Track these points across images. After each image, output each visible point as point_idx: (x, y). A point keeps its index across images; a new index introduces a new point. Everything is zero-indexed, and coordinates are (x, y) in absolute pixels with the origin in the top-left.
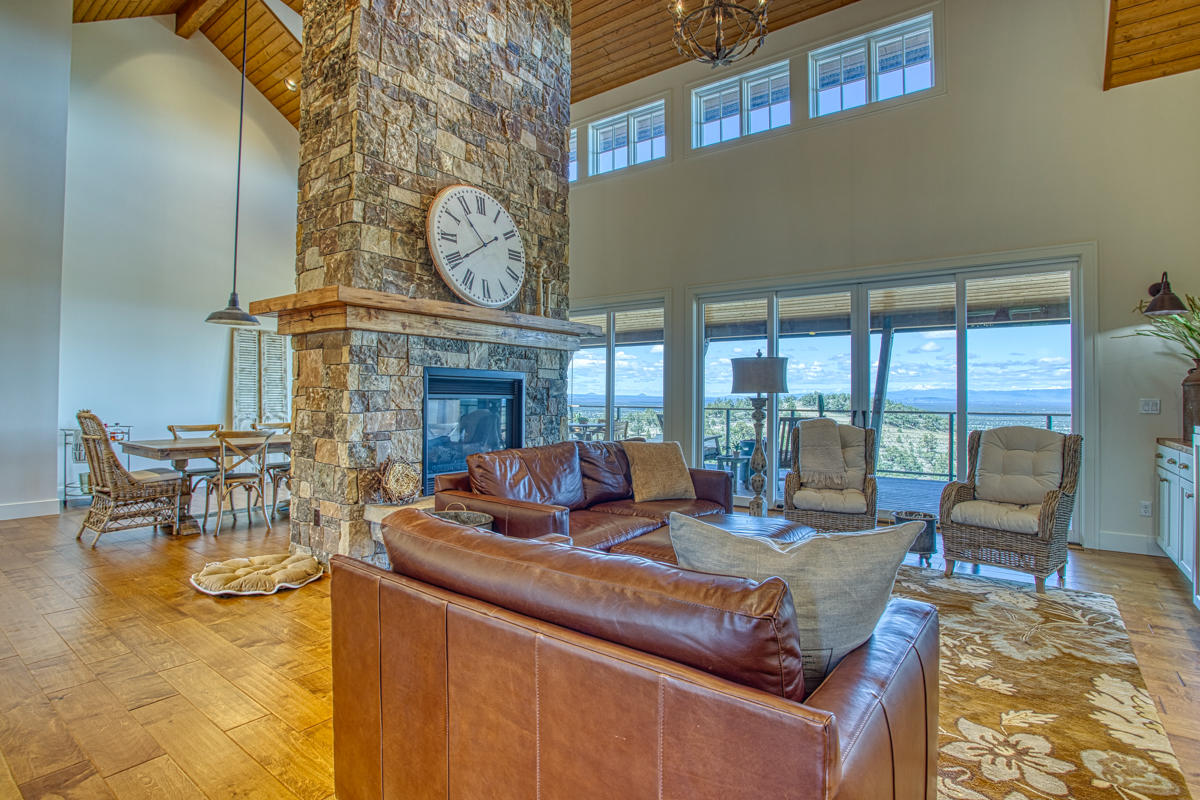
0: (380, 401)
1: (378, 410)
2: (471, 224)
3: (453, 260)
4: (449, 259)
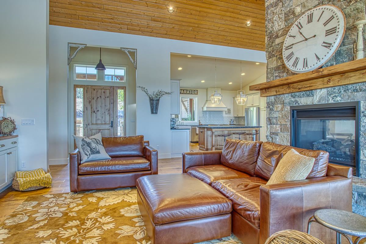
0: (275, 121)
1: (274, 124)
2: (301, 33)
3: (289, 57)
4: (287, 58)
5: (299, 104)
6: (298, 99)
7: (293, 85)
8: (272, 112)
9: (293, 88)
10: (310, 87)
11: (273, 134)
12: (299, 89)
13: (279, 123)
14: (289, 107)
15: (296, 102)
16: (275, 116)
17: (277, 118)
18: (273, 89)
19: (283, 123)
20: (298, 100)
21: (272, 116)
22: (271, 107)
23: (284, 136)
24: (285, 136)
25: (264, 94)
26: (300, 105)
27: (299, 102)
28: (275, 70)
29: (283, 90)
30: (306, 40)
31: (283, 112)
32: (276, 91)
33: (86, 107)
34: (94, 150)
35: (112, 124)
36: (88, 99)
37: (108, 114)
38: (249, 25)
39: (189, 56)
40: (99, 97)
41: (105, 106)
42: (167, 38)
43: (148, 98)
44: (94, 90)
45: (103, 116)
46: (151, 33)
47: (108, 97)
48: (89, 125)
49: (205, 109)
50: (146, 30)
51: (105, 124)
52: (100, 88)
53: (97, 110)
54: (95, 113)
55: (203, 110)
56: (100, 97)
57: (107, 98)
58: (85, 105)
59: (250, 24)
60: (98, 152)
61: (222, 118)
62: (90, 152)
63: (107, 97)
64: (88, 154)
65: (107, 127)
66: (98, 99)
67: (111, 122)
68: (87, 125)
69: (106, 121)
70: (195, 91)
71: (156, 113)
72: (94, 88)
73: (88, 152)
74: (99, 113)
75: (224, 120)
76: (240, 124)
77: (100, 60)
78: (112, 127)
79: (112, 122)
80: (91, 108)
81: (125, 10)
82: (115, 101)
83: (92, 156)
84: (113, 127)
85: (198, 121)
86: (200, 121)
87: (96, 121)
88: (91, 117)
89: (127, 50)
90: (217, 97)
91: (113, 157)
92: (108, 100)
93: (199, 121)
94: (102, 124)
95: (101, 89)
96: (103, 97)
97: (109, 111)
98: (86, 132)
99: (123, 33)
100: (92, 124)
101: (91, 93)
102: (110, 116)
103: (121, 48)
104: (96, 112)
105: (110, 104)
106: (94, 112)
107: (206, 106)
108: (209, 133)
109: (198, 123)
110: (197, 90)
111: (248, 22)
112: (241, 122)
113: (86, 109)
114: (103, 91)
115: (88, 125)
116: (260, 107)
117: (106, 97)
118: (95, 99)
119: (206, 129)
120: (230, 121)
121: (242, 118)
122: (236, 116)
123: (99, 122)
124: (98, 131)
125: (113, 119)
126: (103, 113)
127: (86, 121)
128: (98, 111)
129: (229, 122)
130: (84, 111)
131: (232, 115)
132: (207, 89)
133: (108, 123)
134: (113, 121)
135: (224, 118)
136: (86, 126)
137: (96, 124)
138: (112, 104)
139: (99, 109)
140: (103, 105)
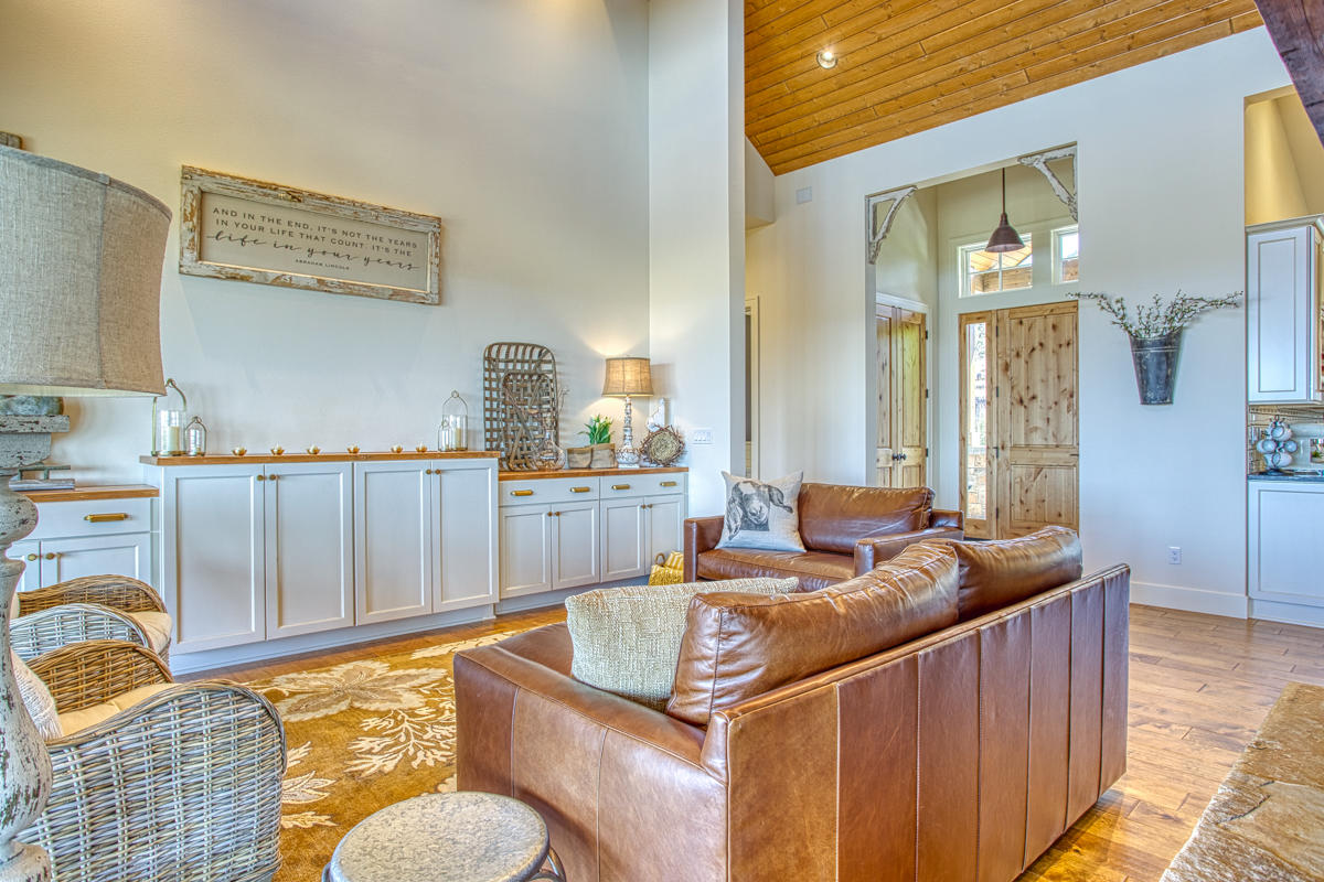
33: (995, 386)
36: (1001, 358)
37: (1068, 408)
40: (1037, 345)
41: (1056, 380)
42: (1224, 35)
43: (1126, 337)
44: (1021, 323)
45: (1051, 416)
46: (1129, 48)
47: (1068, 344)
48: (1003, 448)
50: (1101, 46)
51: (1057, 446)
52: (1042, 313)
53: (1031, 395)
54: (1023, 408)
56: (1041, 344)
57: (1063, 348)
58: (994, 380)
60: (764, 526)
62: (739, 523)
63: (1063, 342)
64: (733, 527)
65: (1065, 456)
66: (1035, 352)
68: (998, 449)
69: (1061, 437)
72: (1020, 315)
74: (1036, 406)
77: (1005, 216)
80: (1012, 388)
83: (741, 533)
87: (1027, 435)
88: (1012, 419)
89: (1043, 160)
92: (1067, 354)
94: (1047, 446)
95: (1046, 317)
96: (1051, 345)
97: (1072, 396)
98: (995, 474)
99: (1022, 99)
100: (1015, 446)
101: (1011, 334)
103: (1020, 158)
104: (1026, 403)
106: (1021, 401)
113: (994, 392)
114: (1051, 320)
115: (1000, 451)
117: (1060, 346)
118: (1024, 355)
123: (1037, 439)
124: (1034, 470)
126: (1051, 403)
127: (995, 436)
128: (1034, 397)
130: (989, 400)
133: (1067, 442)
136: (994, 451)
137: (1027, 446)
139: (1038, 389)
140: (1052, 375)
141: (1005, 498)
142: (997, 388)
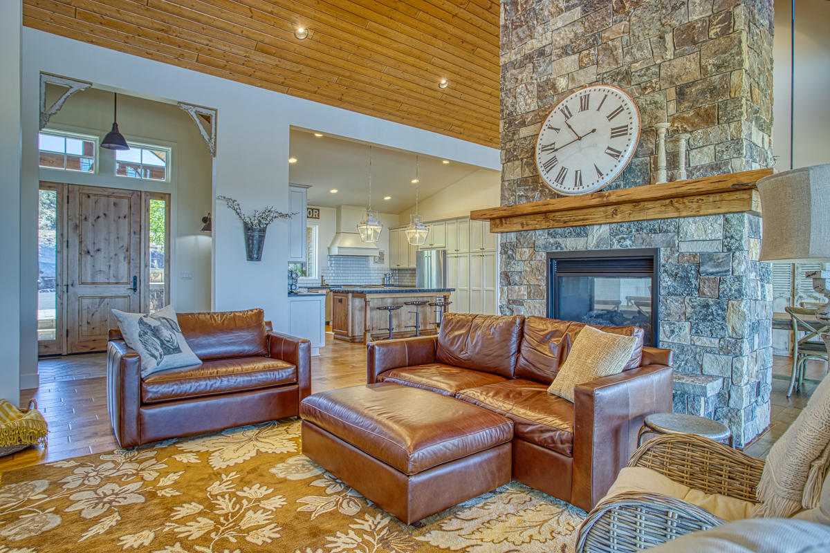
0: (517, 278)
1: (515, 284)
2: (570, 127)
3: (550, 165)
4: (546, 166)
5: (562, 249)
6: (560, 240)
7: (553, 214)
8: (513, 262)
9: (553, 220)
10: (583, 220)
11: (514, 302)
12: (565, 222)
13: (525, 282)
14: (544, 254)
15: (558, 245)
16: (518, 269)
17: (521, 272)
18: (515, 220)
19: (534, 282)
20: (561, 242)
21: (512, 269)
22: (510, 252)
23: (535, 307)
24: (537, 306)
25: (497, 227)
26: (565, 250)
27: (563, 246)
28: (519, 185)
29: (536, 222)
30: (580, 138)
31: (533, 263)
32: (522, 224)
33: (65, 239)
34: (168, 344)
35: (135, 284)
36: (71, 220)
37: (125, 258)
38: (445, 86)
39: (317, 135)
40: (101, 215)
41: (116, 240)
42: (283, 93)
43: (241, 225)
44: (89, 197)
45: (112, 264)
46: (250, 76)
47: (125, 217)
48: (72, 285)
49: (335, 251)
50: (241, 68)
51: (117, 283)
52: (105, 193)
53: (96, 248)
54: (89, 256)
55: (329, 252)
56: (105, 215)
57: (122, 220)
58: (62, 235)
59: (445, 84)
60: (177, 350)
61: (367, 272)
62: (161, 350)
63: (122, 215)
64: (157, 354)
65: (123, 290)
66: (99, 219)
67: (132, 279)
68: (67, 285)
69: (120, 278)
70: (314, 211)
71: (259, 259)
72: (87, 192)
73: (157, 350)
74: (100, 256)
75: (372, 275)
76: (403, 284)
77: (115, 125)
78: (135, 290)
79: (135, 278)
80: (81, 242)
81: (199, 17)
82: (143, 227)
83: (166, 358)
84: (138, 290)
85: (320, 277)
86: (325, 278)
87: (93, 276)
88: (80, 265)
89: (194, 110)
90: (372, 227)
91: (207, 360)
92: (125, 223)
93: (322, 276)
94: (108, 283)
95: (108, 196)
96: (112, 216)
97: (127, 251)
98: (65, 304)
99: (186, 68)
100: (82, 283)
101: (81, 204)
102: (129, 263)
103: (180, 103)
104: (92, 253)
105: (130, 234)
106: (88, 252)
107: (337, 244)
108: (358, 302)
109: (320, 282)
110: (318, 210)
111: (443, 81)
112: (405, 281)
113: (65, 244)
114: (112, 200)
115: (70, 287)
116: (446, 249)
117: (119, 217)
118: (91, 220)
119: (350, 295)
120: (384, 279)
121: (407, 272)
122: (395, 266)
123: (100, 278)
124: (98, 300)
125: (137, 270)
126: (112, 254)
127: (65, 276)
128: (98, 250)
129: (381, 281)
130: (59, 250)
131: (386, 265)
132: (339, 208)
133: (125, 280)
134: (138, 275)
135: (372, 272)
136: (65, 288)
137: (93, 283)
138: (135, 233)
139: (102, 245)
140: (113, 236)
141: (74, 322)
142: (68, 241)
